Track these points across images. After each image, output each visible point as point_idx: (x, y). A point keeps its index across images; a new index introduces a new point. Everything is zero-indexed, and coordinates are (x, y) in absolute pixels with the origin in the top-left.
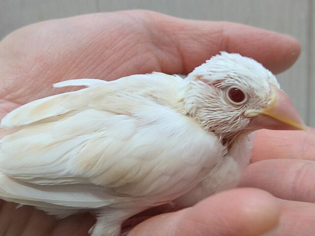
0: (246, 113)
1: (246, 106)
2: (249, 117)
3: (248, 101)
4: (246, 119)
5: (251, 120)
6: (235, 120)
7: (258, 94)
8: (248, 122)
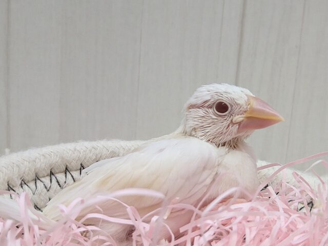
0: (233, 121)
1: (231, 115)
2: (238, 123)
3: (232, 109)
4: (235, 125)
5: (239, 125)
6: (227, 128)
7: (238, 102)
8: (238, 127)
